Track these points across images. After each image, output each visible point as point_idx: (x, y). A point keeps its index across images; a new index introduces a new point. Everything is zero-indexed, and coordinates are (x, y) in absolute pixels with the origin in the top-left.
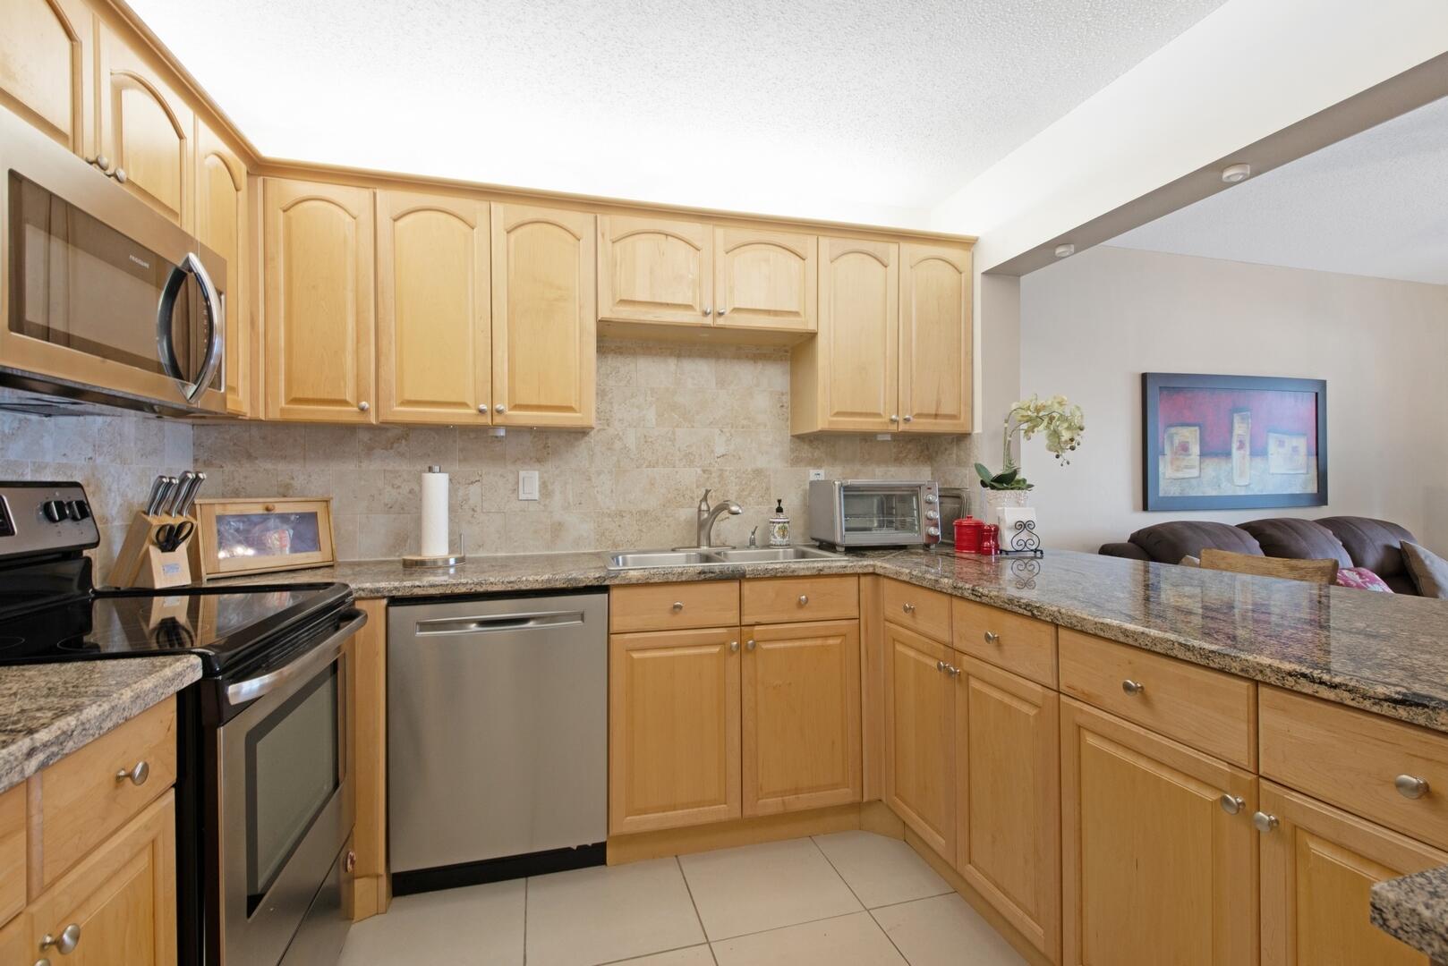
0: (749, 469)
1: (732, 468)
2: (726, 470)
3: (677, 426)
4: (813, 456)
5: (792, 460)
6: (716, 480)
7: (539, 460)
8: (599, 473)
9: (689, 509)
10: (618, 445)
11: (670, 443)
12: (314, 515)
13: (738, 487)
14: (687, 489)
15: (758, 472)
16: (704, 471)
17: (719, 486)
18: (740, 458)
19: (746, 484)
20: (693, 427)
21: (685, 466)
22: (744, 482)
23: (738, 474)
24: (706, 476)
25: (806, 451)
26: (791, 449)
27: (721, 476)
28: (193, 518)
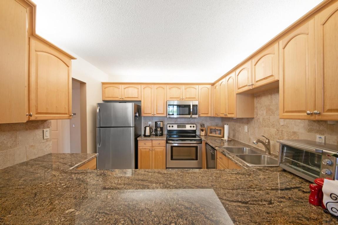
0: (291, 132)
1: (285, 130)
2: (283, 131)
3: (271, 115)
4: (319, 128)
5: (309, 129)
6: (280, 133)
7: (248, 124)
8: (256, 128)
9: (273, 141)
10: (259, 121)
11: (268, 121)
12: (221, 130)
13: (287, 137)
14: (273, 135)
15: (294, 133)
16: (277, 130)
17: (281, 136)
18: (288, 127)
19: (290, 137)
20: (274, 116)
21: (272, 128)
22: (289, 136)
23: (287, 133)
24: (277, 132)
25: (316, 126)
26: (308, 125)
27: (282, 132)
28: (204, 128)
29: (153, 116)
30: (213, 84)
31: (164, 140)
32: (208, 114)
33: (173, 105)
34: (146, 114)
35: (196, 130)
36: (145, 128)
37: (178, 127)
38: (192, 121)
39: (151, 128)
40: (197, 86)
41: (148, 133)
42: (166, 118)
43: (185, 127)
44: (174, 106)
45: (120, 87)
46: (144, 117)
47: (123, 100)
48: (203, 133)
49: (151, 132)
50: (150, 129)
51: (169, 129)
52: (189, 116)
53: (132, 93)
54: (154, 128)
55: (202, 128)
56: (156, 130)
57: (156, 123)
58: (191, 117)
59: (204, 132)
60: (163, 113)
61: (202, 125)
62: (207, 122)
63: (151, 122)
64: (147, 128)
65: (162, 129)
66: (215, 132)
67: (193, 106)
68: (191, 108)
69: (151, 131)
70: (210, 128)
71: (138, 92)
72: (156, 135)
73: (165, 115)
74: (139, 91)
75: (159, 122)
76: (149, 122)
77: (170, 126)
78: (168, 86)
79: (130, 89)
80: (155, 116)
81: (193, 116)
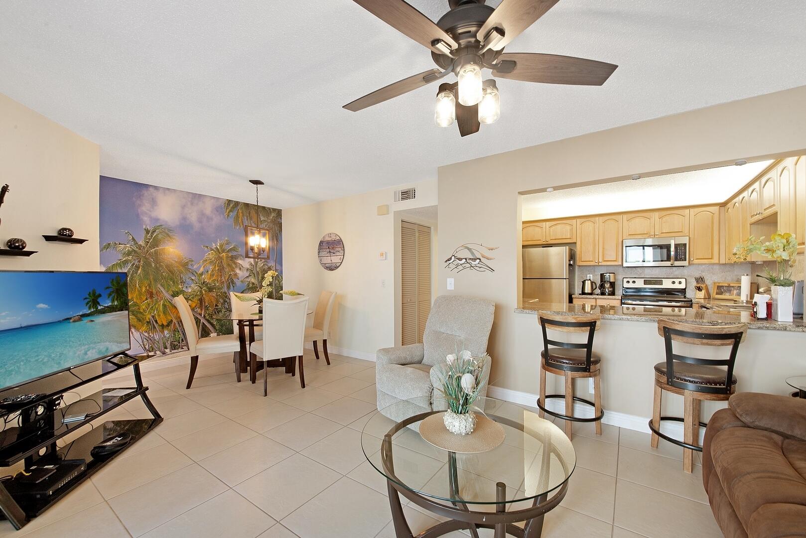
28: (702, 286)
29: (597, 264)
30: (723, 205)
31: (618, 299)
32: (711, 259)
33: (643, 246)
34: (585, 263)
35: (685, 289)
36: (584, 283)
37: (646, 282)
38: (676, 272)
39: (594, 282)
40: (687, 211)
41: (588, 289)
42: (621, 269)
43: (661, 283)
44: (645, 247)
45: (544, 226)
46: (579, 266)
47: (547, 243)
48: (701, 294)
49: (593, 289)
50: (592, 283)
51: (626, 285)
52: (668, 263)
53: (562, 232)
54: (598, 283)
55: (698, 286)
56: (602, 286)
57: (602, 276)
58: (672, 266)
59: (703, 291)
60: (615, 260)
61: (700, 280)
62: (714, 274)
63: (591, 275)
64: (587, 281)
65: (613, 285)
66: (730, 291)
67: (676, 246)
68: (673, 249)
69: (594, 287)
70: (718, 284)
71: (571, 230)
72: (603, 294)
73: (620, 263)
74: (572, 228)
75: (608, 274)
76: (588, 275)
77: (628, 282)
78: (625, 216)
79: (559, 227)
80: (600, 264)
81: (677, 263)
